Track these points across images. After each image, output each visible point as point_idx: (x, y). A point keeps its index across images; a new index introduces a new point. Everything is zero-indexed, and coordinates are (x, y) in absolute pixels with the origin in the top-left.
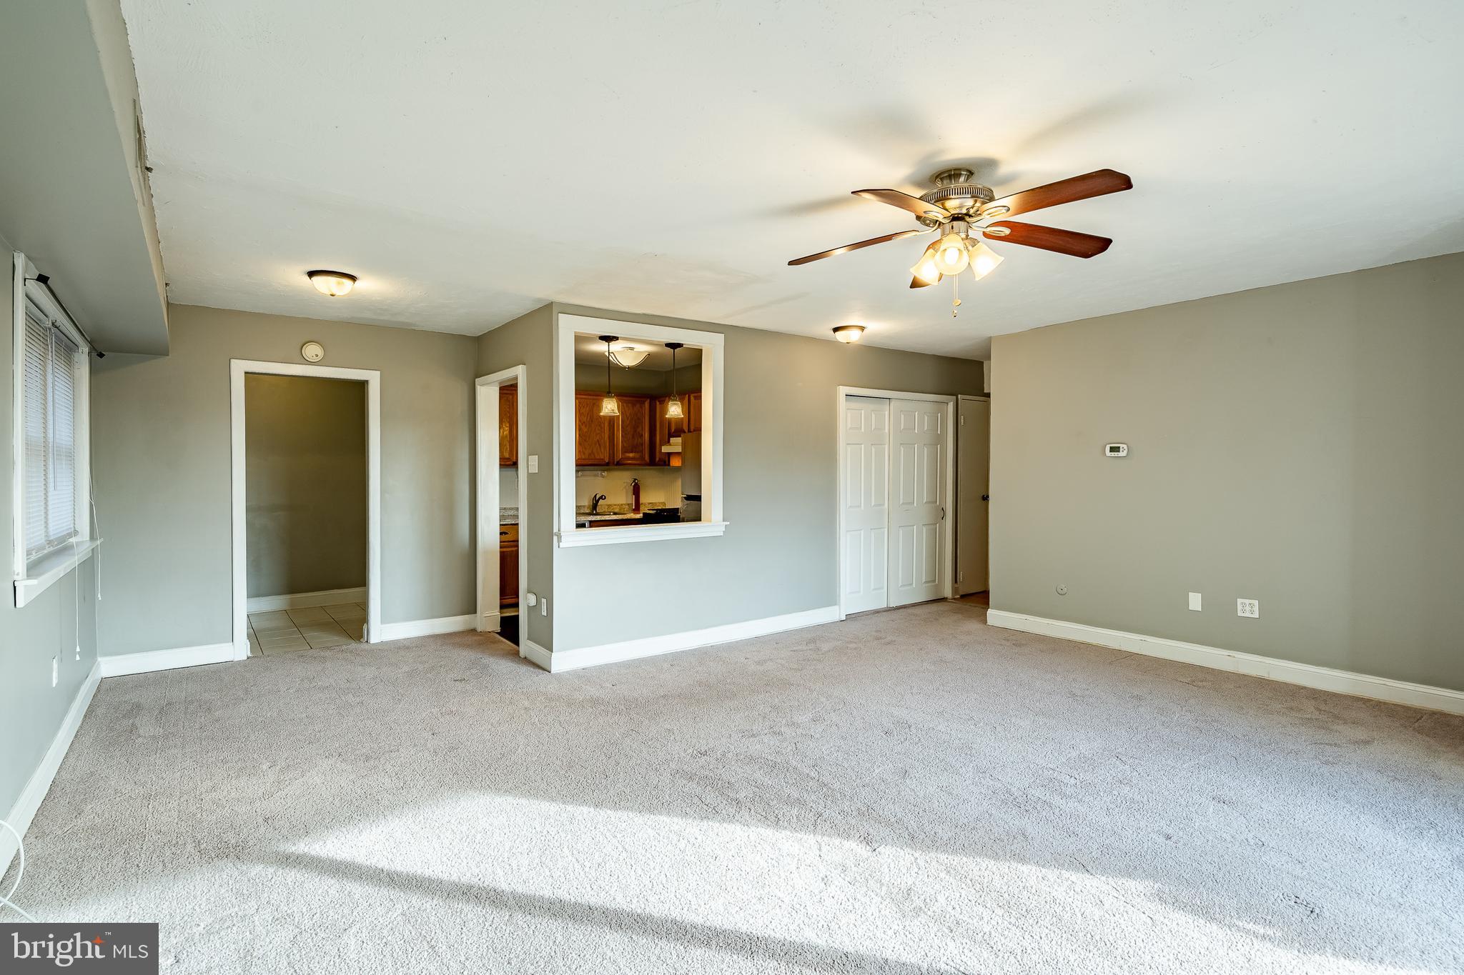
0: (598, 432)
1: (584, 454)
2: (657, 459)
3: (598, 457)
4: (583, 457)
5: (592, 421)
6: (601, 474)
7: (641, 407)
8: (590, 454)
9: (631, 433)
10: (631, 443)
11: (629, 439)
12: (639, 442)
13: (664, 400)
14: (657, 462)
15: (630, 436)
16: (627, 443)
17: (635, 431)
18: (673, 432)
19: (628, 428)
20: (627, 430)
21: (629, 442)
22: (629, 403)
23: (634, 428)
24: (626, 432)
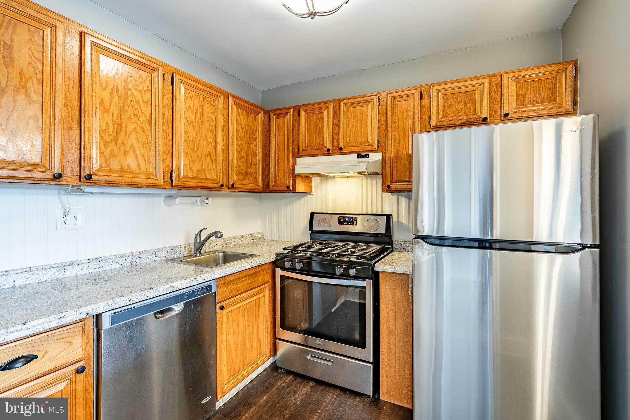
0: (210, 140)
1: (191, 169)
2: (272, 184)
3: (210, 177)
4: (190, 175)
5: (202, 122)
6: (201, 202)
7: (255, 120)
9: (246, 149)
10: (246, 162)
11: (243, 156)
12: (253, 161)
13: (287, 113)
14: (273, 186)
15: (244, 153)
16: (242, 162)
17: (249, 147)
18: (303, 150)
19: (243, 142)
20: (242, 144)
21: (243, 160)
22: (243, 109)
23: (248, 143)
24: (241, 147)
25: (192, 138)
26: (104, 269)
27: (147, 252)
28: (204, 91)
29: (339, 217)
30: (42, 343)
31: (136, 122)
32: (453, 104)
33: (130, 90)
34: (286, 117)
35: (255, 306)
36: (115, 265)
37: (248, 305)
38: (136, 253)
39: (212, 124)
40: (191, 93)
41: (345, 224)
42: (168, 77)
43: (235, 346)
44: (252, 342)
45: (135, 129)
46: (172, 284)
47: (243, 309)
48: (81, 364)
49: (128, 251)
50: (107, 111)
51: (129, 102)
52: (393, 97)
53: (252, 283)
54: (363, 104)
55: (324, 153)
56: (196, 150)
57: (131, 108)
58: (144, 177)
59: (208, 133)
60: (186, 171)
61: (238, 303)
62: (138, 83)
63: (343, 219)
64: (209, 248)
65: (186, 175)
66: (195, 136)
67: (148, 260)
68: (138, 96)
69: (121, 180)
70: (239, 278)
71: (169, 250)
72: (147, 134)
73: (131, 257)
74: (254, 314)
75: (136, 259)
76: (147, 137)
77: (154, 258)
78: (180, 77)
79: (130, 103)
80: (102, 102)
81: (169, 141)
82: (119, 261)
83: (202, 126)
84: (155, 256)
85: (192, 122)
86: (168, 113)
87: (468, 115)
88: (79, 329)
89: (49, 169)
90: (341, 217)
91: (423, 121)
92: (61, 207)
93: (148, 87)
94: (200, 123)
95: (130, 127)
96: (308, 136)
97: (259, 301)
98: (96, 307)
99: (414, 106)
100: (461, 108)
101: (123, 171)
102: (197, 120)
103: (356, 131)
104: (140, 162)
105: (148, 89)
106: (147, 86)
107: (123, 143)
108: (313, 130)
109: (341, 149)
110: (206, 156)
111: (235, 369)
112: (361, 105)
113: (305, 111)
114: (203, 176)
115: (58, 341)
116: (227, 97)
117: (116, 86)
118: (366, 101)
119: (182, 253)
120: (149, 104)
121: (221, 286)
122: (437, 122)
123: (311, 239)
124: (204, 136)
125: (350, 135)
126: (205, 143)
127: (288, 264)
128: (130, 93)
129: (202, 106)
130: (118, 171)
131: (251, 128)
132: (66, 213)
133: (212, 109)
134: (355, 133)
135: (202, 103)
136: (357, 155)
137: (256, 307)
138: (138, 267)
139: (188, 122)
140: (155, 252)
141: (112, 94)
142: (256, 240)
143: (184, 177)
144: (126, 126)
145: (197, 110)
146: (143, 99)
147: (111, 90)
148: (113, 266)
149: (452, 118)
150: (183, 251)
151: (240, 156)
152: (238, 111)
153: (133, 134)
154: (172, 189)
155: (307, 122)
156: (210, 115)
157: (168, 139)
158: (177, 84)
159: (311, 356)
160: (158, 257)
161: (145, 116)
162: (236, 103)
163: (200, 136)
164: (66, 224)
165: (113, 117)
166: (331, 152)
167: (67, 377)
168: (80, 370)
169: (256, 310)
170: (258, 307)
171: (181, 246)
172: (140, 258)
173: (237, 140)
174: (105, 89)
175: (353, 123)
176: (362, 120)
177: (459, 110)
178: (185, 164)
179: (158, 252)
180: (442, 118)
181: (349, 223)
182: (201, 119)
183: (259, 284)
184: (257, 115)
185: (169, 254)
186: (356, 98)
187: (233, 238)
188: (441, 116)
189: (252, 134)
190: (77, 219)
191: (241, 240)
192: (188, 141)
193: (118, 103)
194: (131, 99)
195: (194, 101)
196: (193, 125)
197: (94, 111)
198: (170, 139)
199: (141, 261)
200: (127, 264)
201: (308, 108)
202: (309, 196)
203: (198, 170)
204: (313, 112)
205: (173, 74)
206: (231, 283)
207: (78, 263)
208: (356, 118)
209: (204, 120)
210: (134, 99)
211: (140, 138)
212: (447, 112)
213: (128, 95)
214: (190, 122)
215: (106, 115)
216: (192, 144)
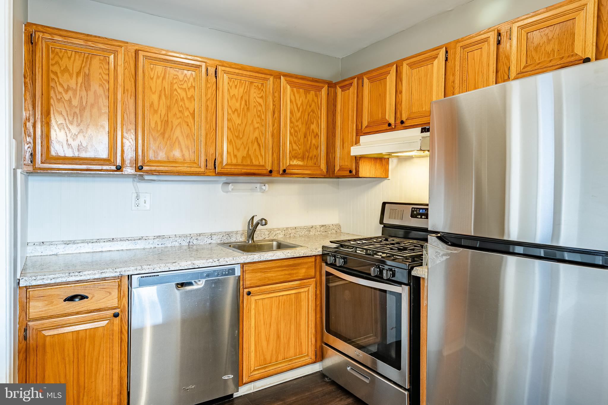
0: (256, 125)
1: (235, 156)
2: (337, 168)
3: (257, 163)
4: (234, 162)
5: (248, 109)
6: (261, 189)
7: (316, 96)
8: (243, 158)
9: (303, 130)
10: (303, 145)
11: (299, 138)
12: (313, 144)
13: (351, 84)
14: (338, 171)
15: (301, 135)
16: (297, 146)
17: (308, 128)
18: (366, 127)
19: (299, 123)
20: (297, 126)
21: (300, 143)
22: (300, 87)
23: (306, 124)
24: (297, 129)
25: (236, 125)
26: (166, 245)
27: (204, 235)
28: (250, 76)
29: (412, 208)
30: (91, 288)
31: (181, 117)
32: (541, 45)
33: (176, 90)
34: (351, 89)
35: (294, 300)
36: (174, 243)
37: (285, 297)
38: (194, 235)
39: (259, 108)
40: (235, 82)
41: (418, 218)
42: (212, 71)
43: (266, 336)
44: (289, 338)
45: (179, 124)
46: (194, 262)
47: (278, 301)
48: (117, 311)
49: (187, 232)
50: (156, 112)
51: (175, 100)
52: (464, 47)
53: (289, 274)
54: (428, 62)
55: (386, 129)
56: (241, 136)
57: (176, 105)
58: (188, 166)
59: (255, 119)
60: (230, 158)
61: (271, 293)
62: (183, 83)
63: (416, 211)
64: (269, 236)
65: (229, 162)
66: (240, 124)
67: (204, 242)
68: (183, 94)
69: (167, 170)
70: (273, 267)
71: (224, 235)
72: (191, 127)
73: (189, 238)
74: (292, 308)
75: (193, 239)
76: (191, 130)
77: (210, 241)
78: (223, 68)
79: (176, 102)
80: (152, 105)
81: (213, 131)
82: (178, 240)
83: (248, 112)
84: (210, 238)
85: (236, 110)
86: (212, 104)
87: (563, 58)
88: (116, 284)
89: (114, 163)
90: (414, 208)
91: (501, 74)
92: (135, 192)
93: (192, 84)
94: (246, 109)
95: (176, 122)
96: (370, 109)
97: (300, 296)
98: (127, 270)
99: (489, 54)
100: (553, 49)
101: (169, 161)
102: (242, 107)
103: (420, 98)
104: (184, 152)
105: (192, 86)
106: (190, 83)
107: (170, 136)
108: (376, 101)
109: (402, 122)
110: (252, 143)
111: (265, 359)
112: (426, 64)
113: (368, 79)
114: (249, 163)
115: (101, 290)
116: (279, 78)
117: (164, 89)
118: (431, 57)
119: (238, 238)
120: (192, 99)
121: (249, 271)
122: (518, 74)
123: (382, 234)
124: (250, 122)
125: (413, 103)
126: (252, 129)
127: (339, 261)
128: (175, 92)
129: (248, 93)
130: (164, 162)
131: (310, 106)
132: (138, 197)
133: (260, 93)
134: (419, 101)
135: (248, 89)
136: (420, 128)
137: (296, 302)
138: (195, 247)
139: (232, 111)
140: (211, 235)
141: (160, 97)
142: (330, 233)
143: (227, 165)
144: (172, 122)
145: (242, 98)
146: (187, 96)
147: (159, 93)
148: (173, 244)
149: (539, 65)
150: (240, 237)
151: (295, 139)
152: (292, 91)
153: (179, 128)
154: (216, 176)
155: (370, 92)
156: (257, 100)
157: (212, 129)
158: (221, 76)
159: (352, 368)
160: (214, 240)
161: (189, 111)
162: (289, 82)
163: (246, 122)
164: (138, 206)
165: (161, 115)
166: (394, 127)
167: (107, 318)
168: (116, 315)
169: (295, 305)
170: (298, 302)
171: (238, 232)
172: (197, 239)
173: (291, 122)
174: (154, 93)
175: (417, 88)
176: (427, 82)
177: (549, 52)
178: (229, 151)
179: (214, 236)
180: (525, 67)
181: (423, 217)
182: (246, 105)
183: (299, 278)
184: (320, 90)
185: (225, 239)
186: (420, 55)
187: (299, 228)
188: (523, 64)
189: (312, 113)
190: (146, 202)
191: (310, 231)
192: (232, 129)
193: (165, 103)
194: (176, 98)
195: (239, 89)
196: (238, 113)
197: (146, 113)
198: (214, 129)
199: (197, 242)
200: (185, 243)
201: (371, 76)
202: (386, 182)
203: (243, 157)
204: (375, 80)
205: (217, 66)
206: (262, 271)
207: (146, 238)
208: (419, 82)
209: (250, 106)
210: (179, 97)
211: (184, 131)
212: (533, 58)
213: (174, 95)
214: (234, 110)
215: (155, 115)
216: (236, 132)
